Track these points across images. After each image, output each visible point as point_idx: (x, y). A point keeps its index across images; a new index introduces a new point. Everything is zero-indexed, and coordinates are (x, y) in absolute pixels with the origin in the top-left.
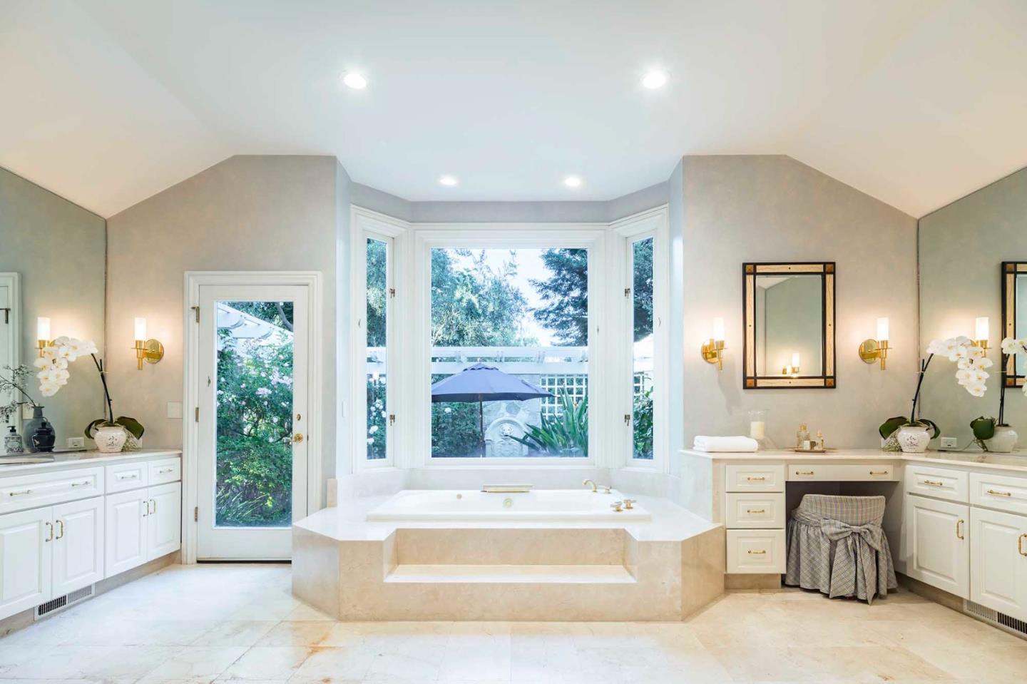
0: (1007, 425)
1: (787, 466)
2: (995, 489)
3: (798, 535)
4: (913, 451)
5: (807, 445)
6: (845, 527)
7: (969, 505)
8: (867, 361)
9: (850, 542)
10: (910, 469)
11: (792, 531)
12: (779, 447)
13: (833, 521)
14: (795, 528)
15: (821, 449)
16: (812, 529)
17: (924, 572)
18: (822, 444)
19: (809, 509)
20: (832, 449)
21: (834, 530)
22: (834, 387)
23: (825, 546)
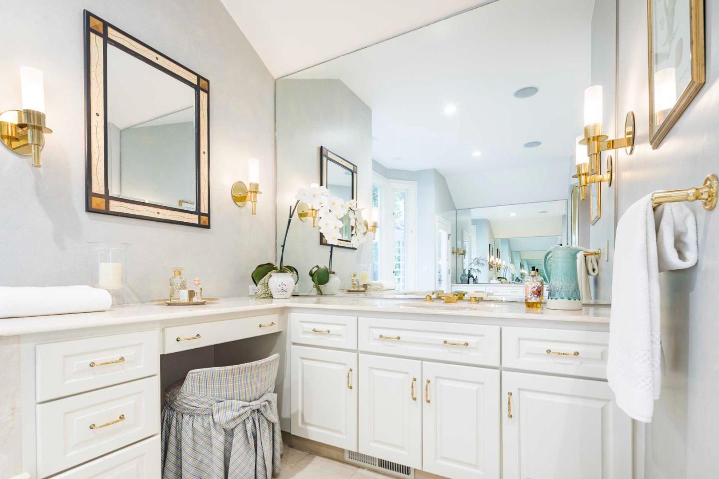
0: (334, 273)
1: (163, 330)
2: (385, 333)
3: (179, 431)
4: (283, 297)
5: (184, 296)
6: (244, 407)
7: (356, 351)
8: (239, 203)
9: (249, 425)
10: (294, 317)
11: (169, 427)
12: (144, 300)
13: (228, 402)
14: (174, 422)
15: (200, 301)
16: (200, 419)
17: (310, 428)
18: (201, 293)
19: (196, 392)
20: (213, 300)
21: (230, 414)
22: (208, 227)
23: (219, 439)
